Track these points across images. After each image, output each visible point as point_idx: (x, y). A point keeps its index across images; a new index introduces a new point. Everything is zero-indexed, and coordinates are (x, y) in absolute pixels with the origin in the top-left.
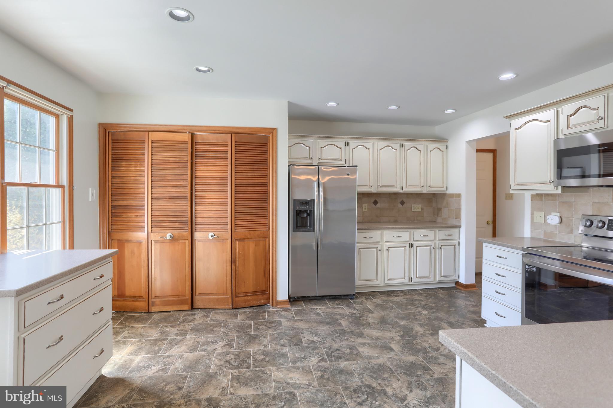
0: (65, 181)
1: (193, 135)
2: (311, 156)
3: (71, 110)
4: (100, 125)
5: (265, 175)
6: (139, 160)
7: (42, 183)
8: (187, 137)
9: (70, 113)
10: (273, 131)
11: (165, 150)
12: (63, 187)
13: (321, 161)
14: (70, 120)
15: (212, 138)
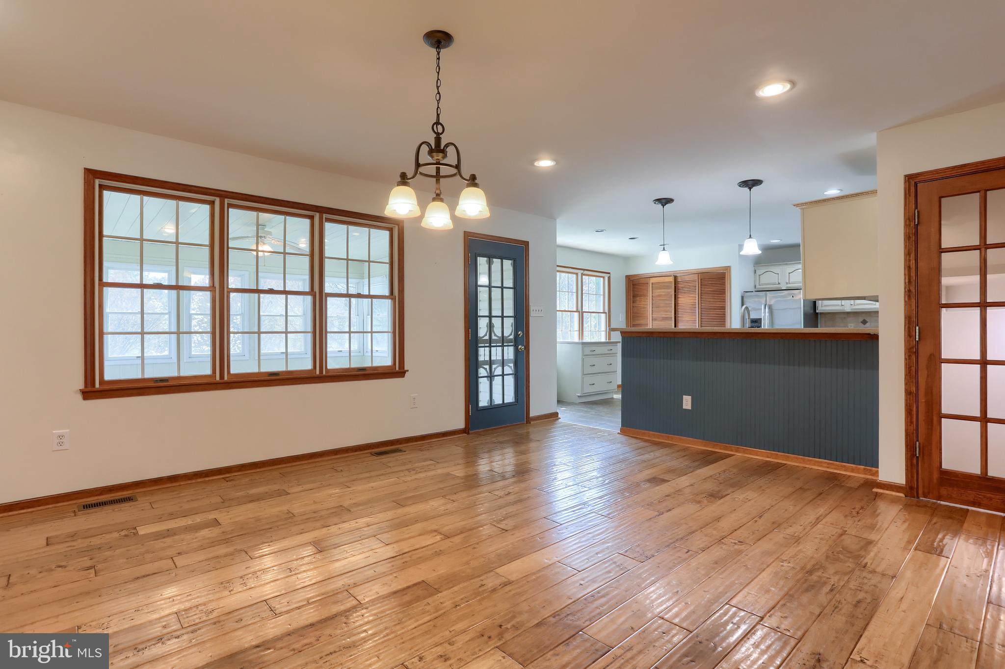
0: (607, 311)
1: (676, 277)
2: (780, 282)
3: (609, 273)
4: (627, 276)
5: (724, 301)
6: (646, 296)
7: (597, 311)
8: (672, 279)
9: (609, 275)
10: (728, 268)
11: (660, 288)
12: (606, 313)
13: (789, 285)
14: (609, 278)
15: (687, 278)
